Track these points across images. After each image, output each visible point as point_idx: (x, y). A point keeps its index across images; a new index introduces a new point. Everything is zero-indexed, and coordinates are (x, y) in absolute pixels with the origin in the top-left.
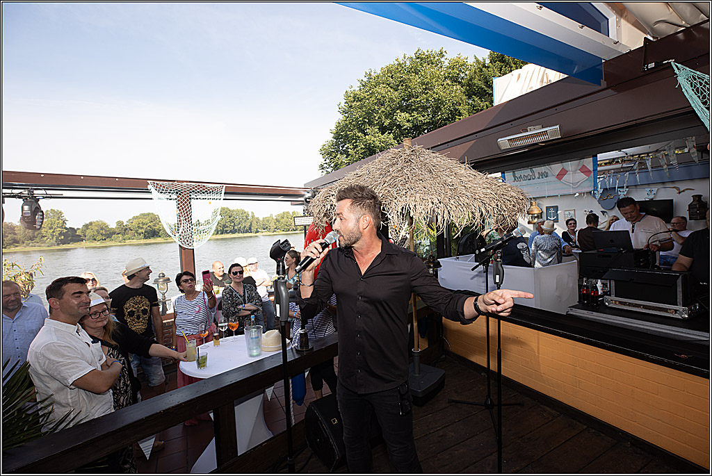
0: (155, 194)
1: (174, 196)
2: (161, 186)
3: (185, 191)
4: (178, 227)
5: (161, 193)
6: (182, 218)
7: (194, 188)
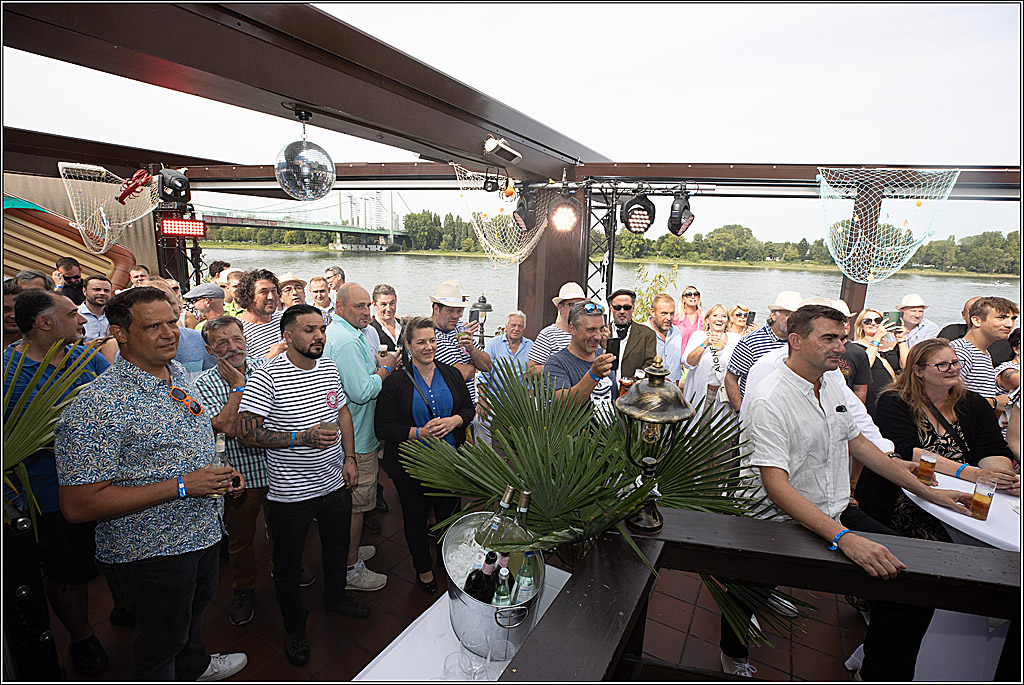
0: (825, 188)
1: (854, 193)
2: (837, 175)
3: (877, 184)
4: (850, 245)
5: (835, 186)
6: (860, 231)
7: (894, 177)
